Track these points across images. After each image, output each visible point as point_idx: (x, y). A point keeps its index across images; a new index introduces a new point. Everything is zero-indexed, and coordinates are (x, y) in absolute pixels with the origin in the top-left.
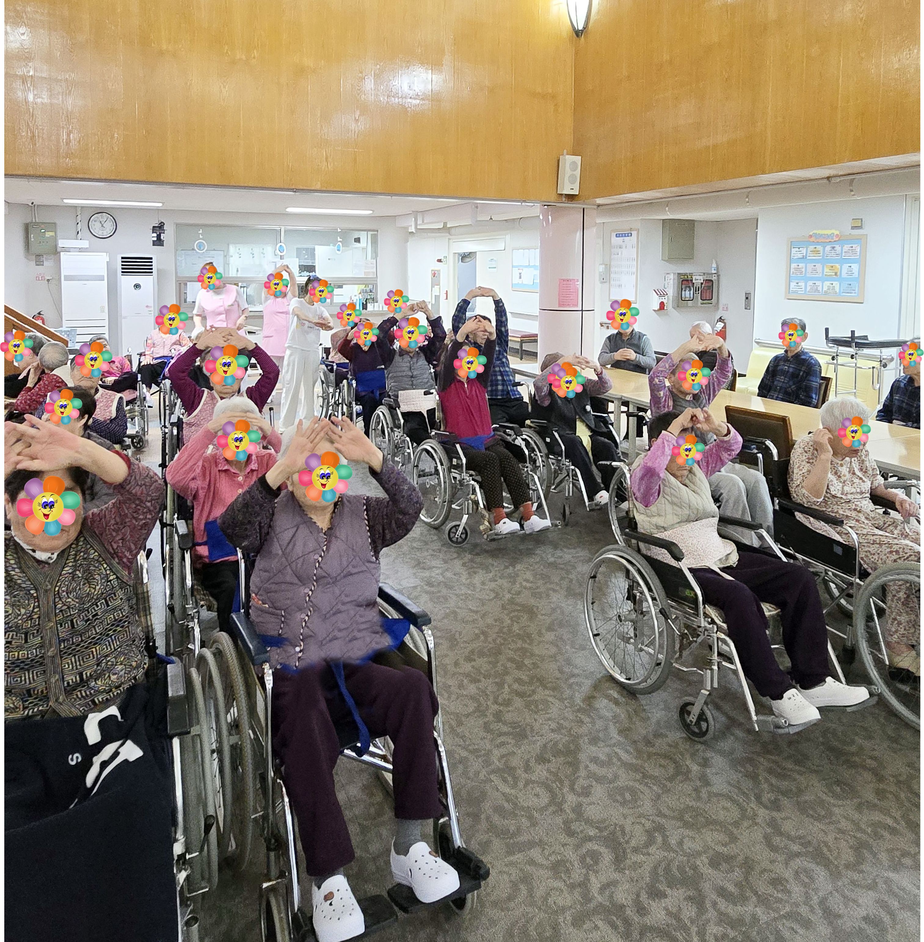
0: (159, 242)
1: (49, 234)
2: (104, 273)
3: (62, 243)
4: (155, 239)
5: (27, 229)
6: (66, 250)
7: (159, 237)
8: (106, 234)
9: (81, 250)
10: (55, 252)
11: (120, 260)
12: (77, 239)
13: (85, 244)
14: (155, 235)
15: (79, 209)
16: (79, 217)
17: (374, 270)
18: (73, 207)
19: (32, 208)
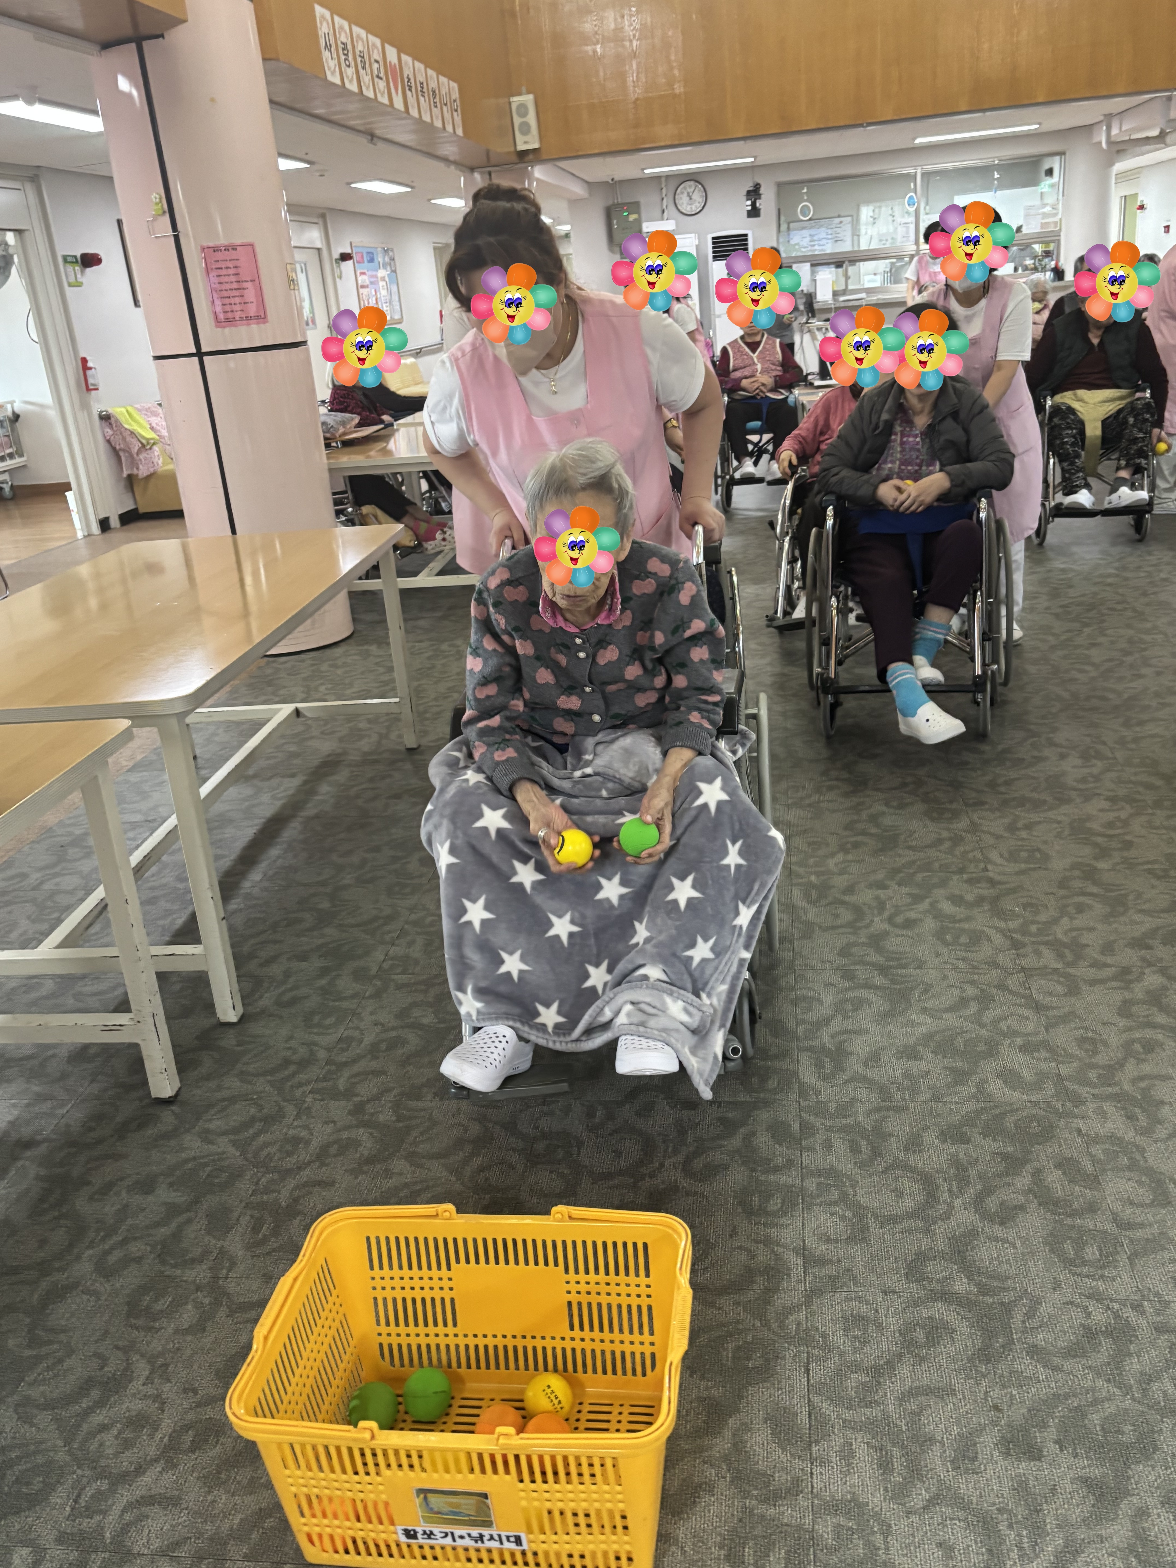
0: (754, 212)
1: (633, 217)
3: (646, 227)
4: (749, 208)
5: (609, 214)
7: (754, 205)
8: (696, 207)
11: (710, 242)
12: (662, 219)
13: (670, 225)
14: (749, 202)
15: (663, 180)
16: (664, 191)
17: (1057, 219)
18: (657, 178)
19: (613, 186)
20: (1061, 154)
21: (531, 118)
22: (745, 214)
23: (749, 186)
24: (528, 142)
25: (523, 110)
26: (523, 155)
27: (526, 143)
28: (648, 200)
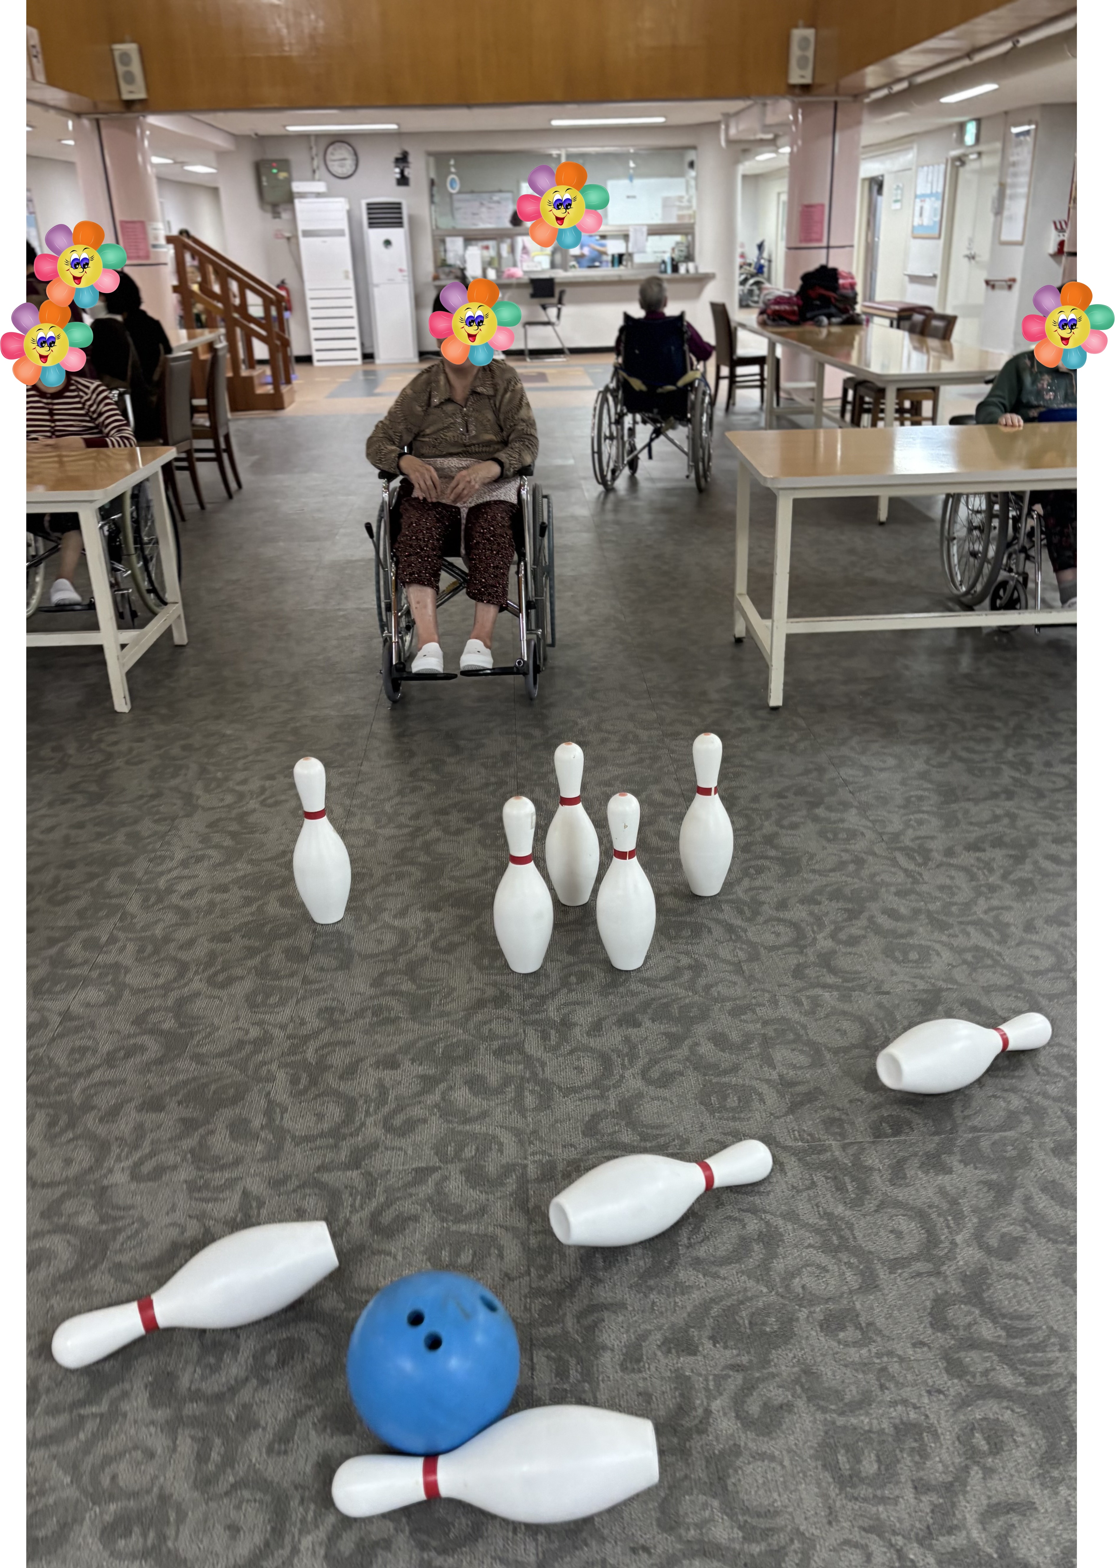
0: (403, 181)
1: (283, 175)
2: (344, 225)
3: (297, 187)
4: (398, 176)
5: (259, 169)
6: (303, 195)
7: (402, 173)
8: (347, 170)
9: (318, 195)
10: (290, 198)
11: (364, 207)
12: (314, 181)
13: (320, 187)
14: (397, 170)
15: (313, 139)
16: (314, 151)
17: (690, 212)
18: (306, 136)
19: (261, 140)
20: (694, 148)
21: (136, 67)
22: (394, 182)
23: (397, 154)
24: (136, 91)
25: (126, 58)
26: (129, 105)
27: (131, 92)
28: (297, 157)
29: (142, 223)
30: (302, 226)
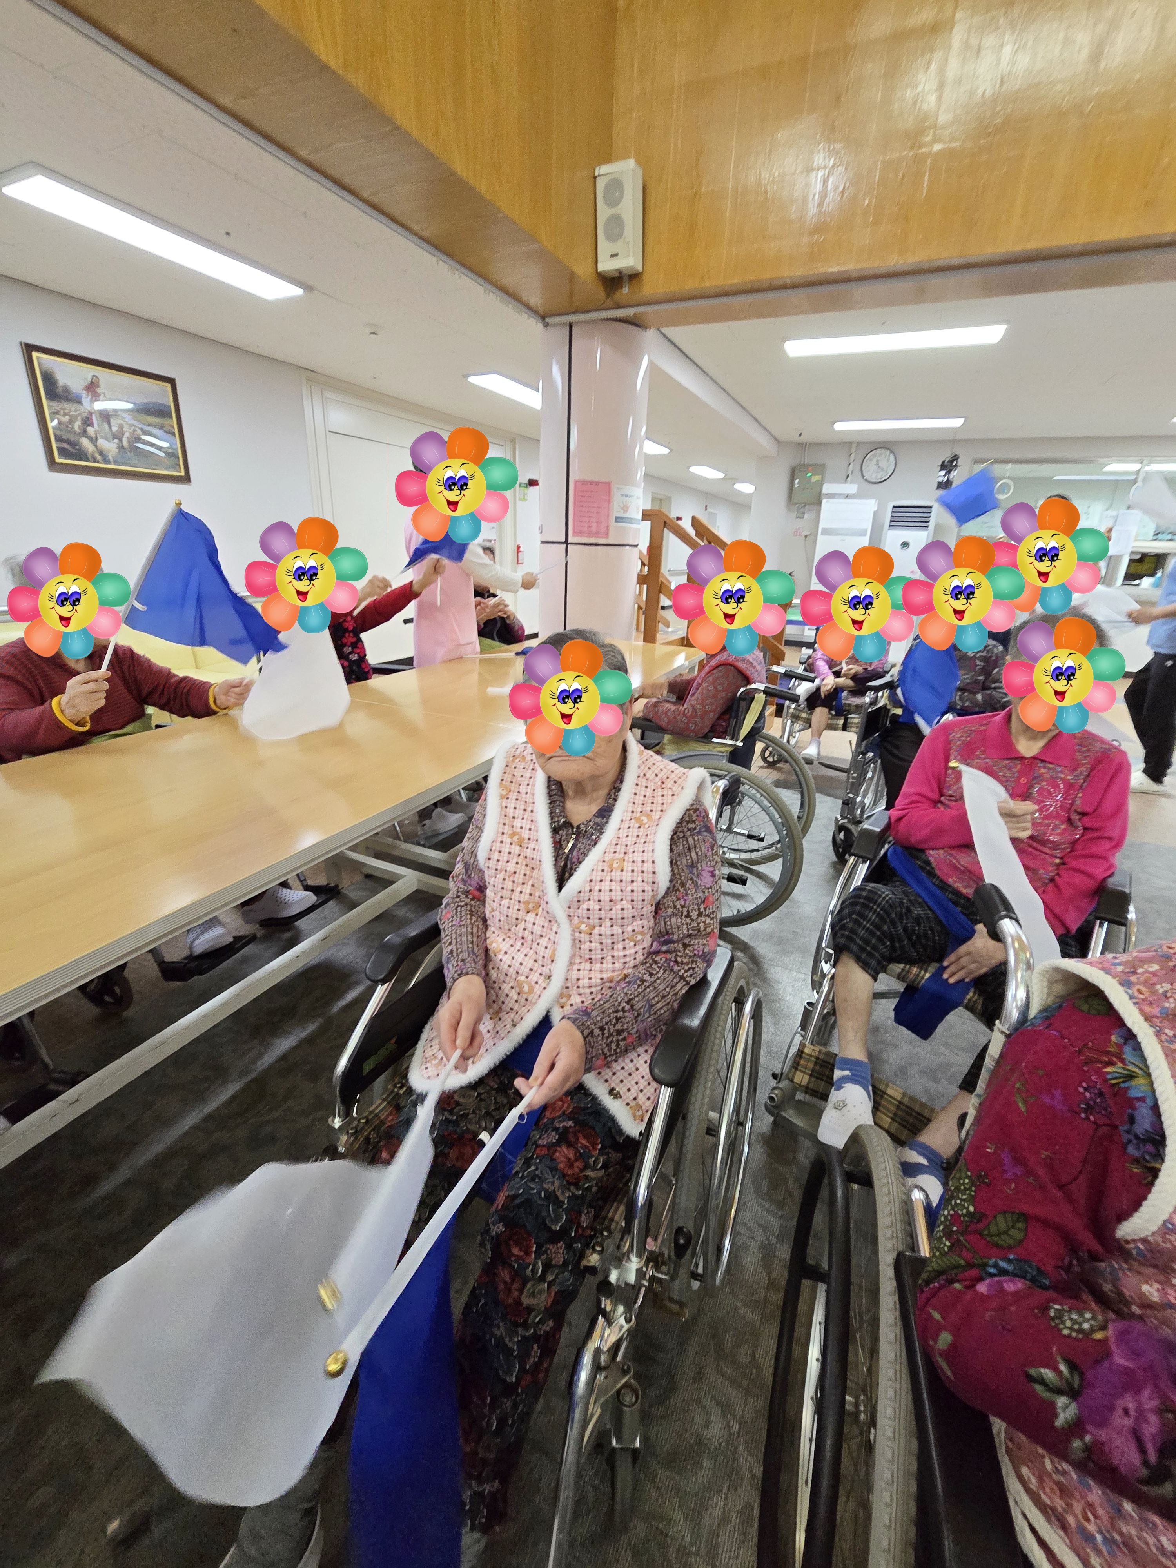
1: (816, 478)
2: (868, 525)
3: (827, 488)
4: (941, 479)
5: (793, 473)
6: (831, 496)
7: (947, 476)
8: (882, 475)
9: (847, 496)
10: (818, 499)
11: (890, 509)
12: (845, 483)
13: (851, 488)
14: (942, 473)
15: (854, 446)
16: (853, 456)
18: (845, 440)
21: (632, 207)
22: (935, 485)
24: (622, 253)
25: (615, 192)
26: (612, 284)
27: (616, 256)
28: (835, 462)
29: (608, 485)
30: (822, 525)
